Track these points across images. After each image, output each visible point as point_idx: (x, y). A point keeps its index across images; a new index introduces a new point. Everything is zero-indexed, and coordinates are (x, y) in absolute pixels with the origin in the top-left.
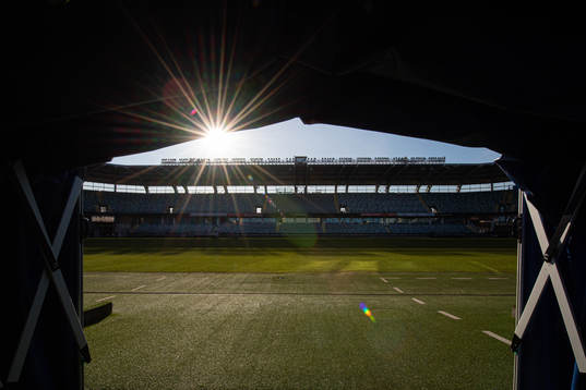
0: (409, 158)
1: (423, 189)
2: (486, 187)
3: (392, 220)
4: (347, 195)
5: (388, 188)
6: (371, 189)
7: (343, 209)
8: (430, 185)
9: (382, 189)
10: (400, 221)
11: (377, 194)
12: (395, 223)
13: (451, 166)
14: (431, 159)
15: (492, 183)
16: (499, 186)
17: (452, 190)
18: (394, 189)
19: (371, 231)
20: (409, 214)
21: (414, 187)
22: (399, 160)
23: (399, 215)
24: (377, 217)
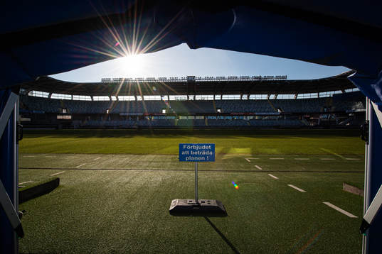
0: (263, 77)
1: (272, 97)
2: (314, 95)
3: (252, 118)
4: (221, 101)
5: (248, 97)
6: (237, 97)
7: (219, 111)
8: (276, 94)
9: (245, 97)
10: (257, 118)
11: (241, 100)
13: (291, 81)
14: (277, 77)
15: (319, 92)
16: (323, 95)
17: (292, 97)
18: (252, 97)
19: (238, 125)
20: (262, 114)
21: (266, 96)
22: (256, 78)
23: (256, 114)
24: (241, 115)
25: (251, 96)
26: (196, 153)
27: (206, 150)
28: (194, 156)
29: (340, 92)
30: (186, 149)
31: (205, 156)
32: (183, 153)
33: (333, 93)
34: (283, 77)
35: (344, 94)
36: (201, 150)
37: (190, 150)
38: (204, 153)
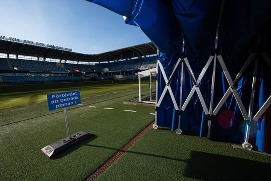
0: (55, 46)
1: (63, 61)
2: (87, 63)
3: (48, 75)
4: (17, 60)
5: (45, 59)
6: (35, 58)
7: (15, 68)
9: (41, 59)
10: (53, 75)
11: (38, 61)
12: (50, 76)
13: (75, 53)
14: (66, 49)
15: (89, 62)
16: (91, 63)
17: (75, 63)
18: (48, 60)
19: (37, 80)
20: (57, 72)
21: (59, 60)
22: (50, 46)
23: (52, 72)
24: (40, 73)
25: (46, 59)
26: (65, 100)
27: (73, 96)
28: (64, 102)
29: (98, 63)
30: (55, 98)
31: (73, 101)
32: (53, 102)
33: (95, 63)
34: (70, 50)
35: (100, 64)
36: (70, 97)
37: (59, 99)
38: (72, 99)
